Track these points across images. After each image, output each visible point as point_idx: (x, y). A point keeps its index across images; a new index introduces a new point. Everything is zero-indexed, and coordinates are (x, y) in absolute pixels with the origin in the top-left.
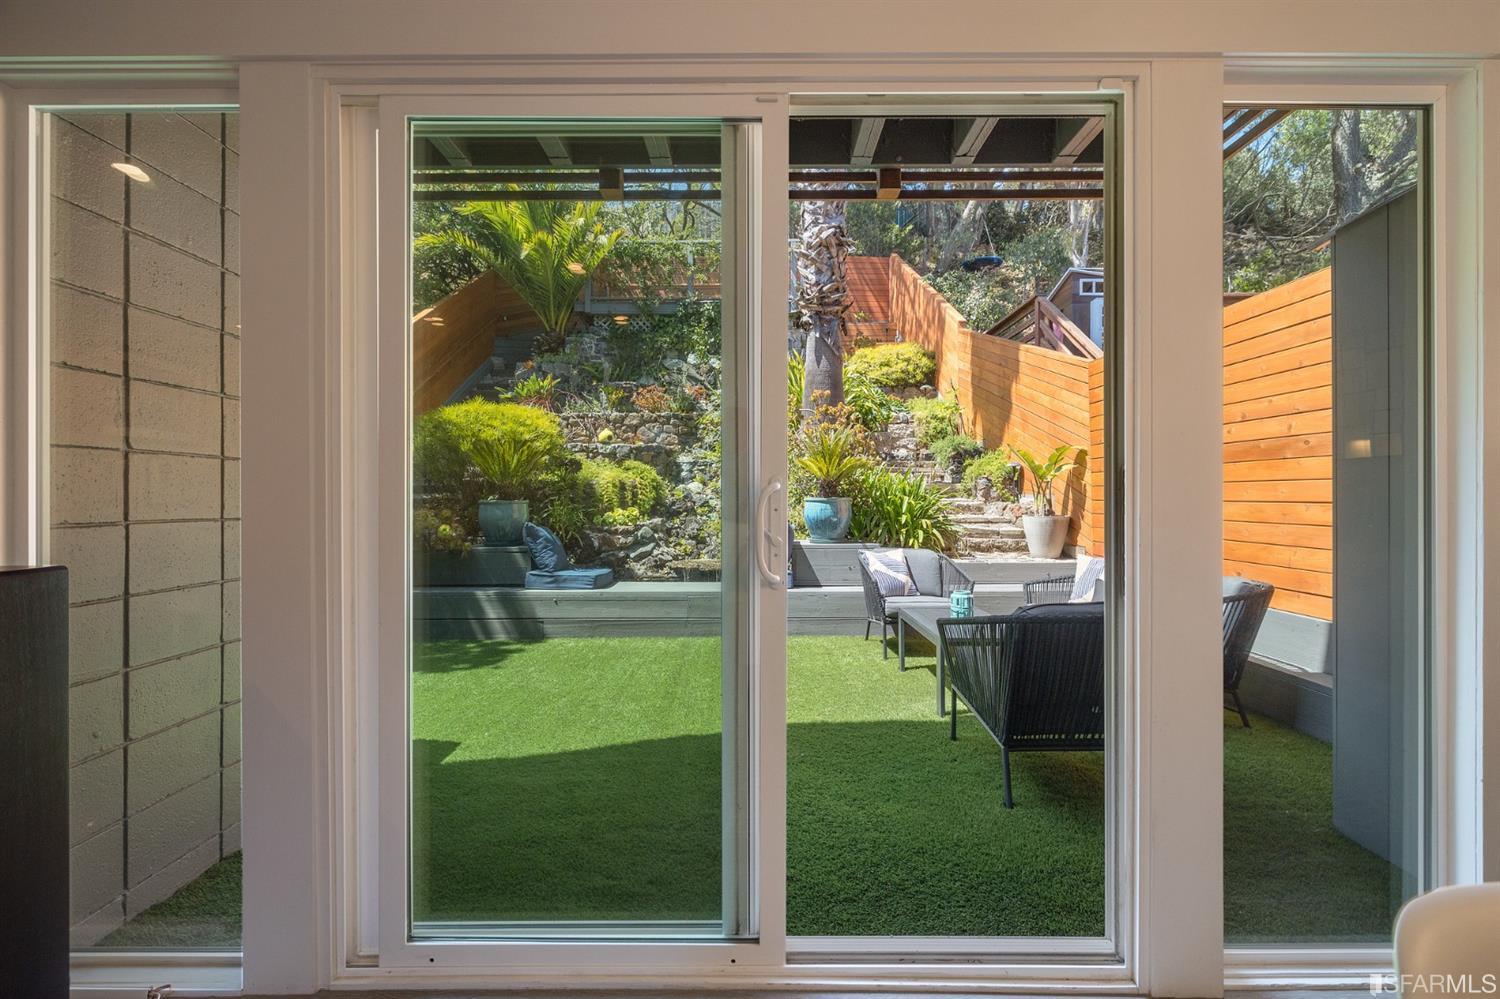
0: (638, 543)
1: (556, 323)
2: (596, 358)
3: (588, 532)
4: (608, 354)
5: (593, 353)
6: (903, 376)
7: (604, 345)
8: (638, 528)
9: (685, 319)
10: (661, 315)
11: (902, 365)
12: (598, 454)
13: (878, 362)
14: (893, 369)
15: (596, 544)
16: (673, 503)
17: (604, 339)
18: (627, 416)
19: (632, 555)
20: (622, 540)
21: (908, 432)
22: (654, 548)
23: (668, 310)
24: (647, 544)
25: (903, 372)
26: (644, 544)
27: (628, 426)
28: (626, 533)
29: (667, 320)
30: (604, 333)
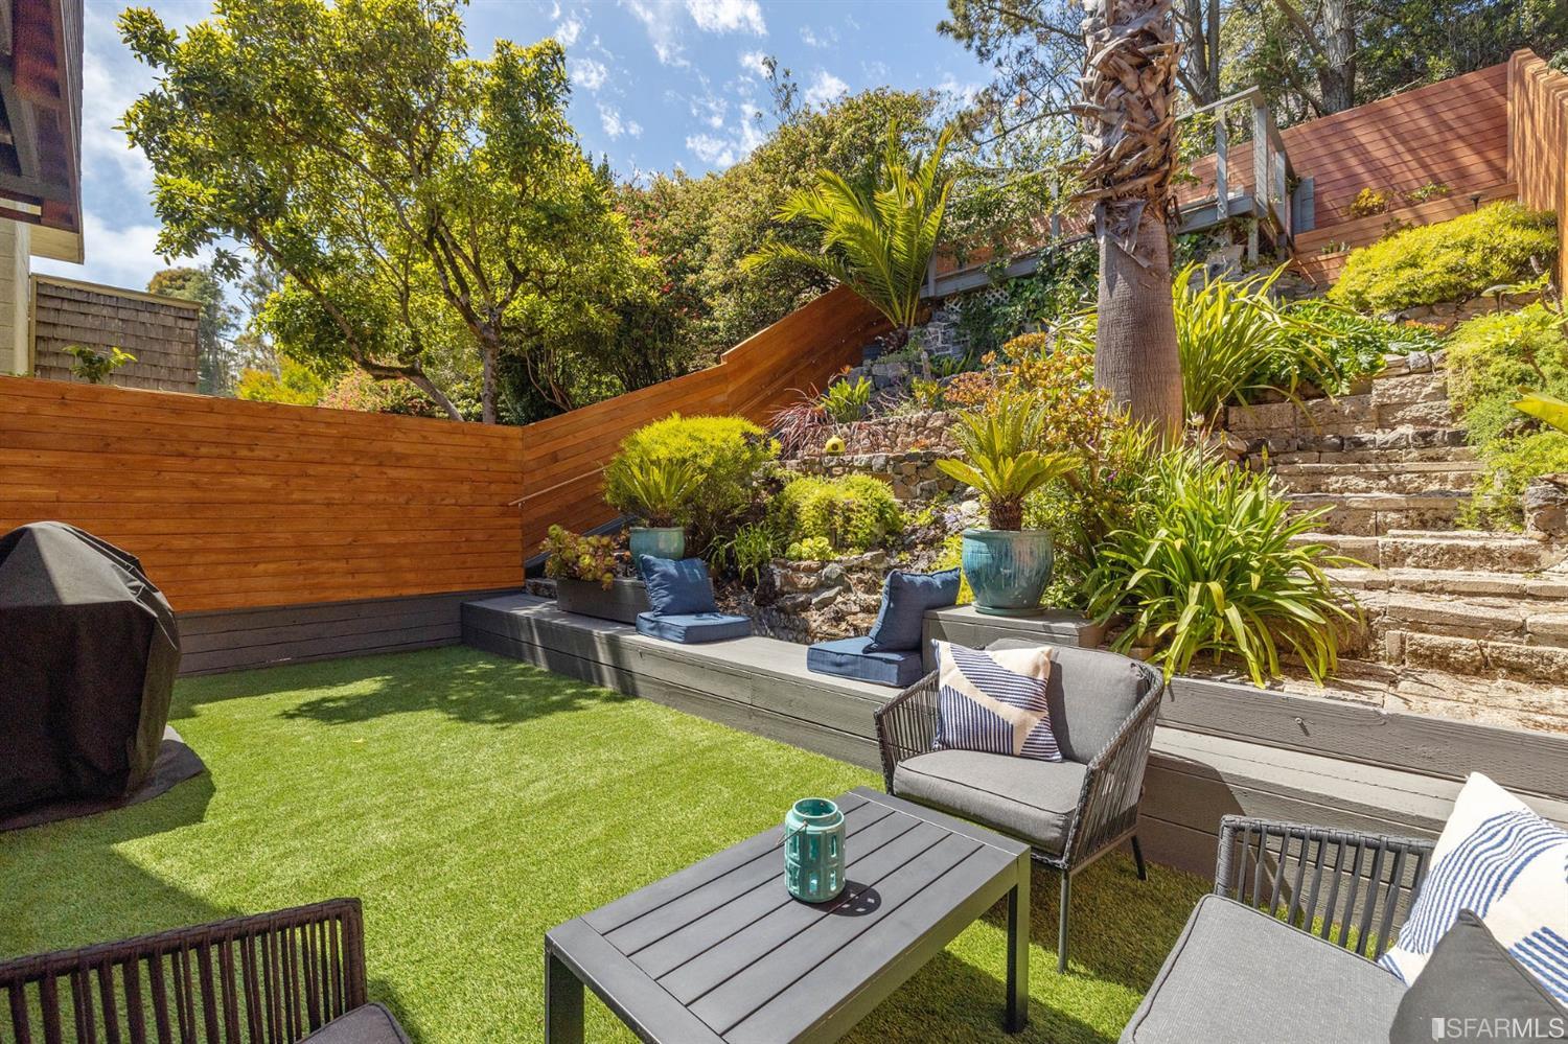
0: (824, 585)
1: (904, 318)
2: (943, 349)
3: (772, 567)
4: (958, 343)
5: (939, 344)
6: (1454, 278)
7: (952, 332)
8: (823, 564)
9: (1048, 276)
10: (1018, 278)
11: (1452, 257)
12: (854, 467)
13: (1392, 264)
14: (1427, 270)
15: (778, 583)
16: (914, 531)
17: (954, 324)
18: (930, 416)
19: (814, 601)
20: (805, 580)
21: (1428, 390)
22: (839, 593)
23: (1026, 268)
24: (833, 587)
25: (1451, 270)
26: (830, 587)
27: (932, 430)
28: (809, 571)
29: (1026, 282)
30: (954, 317)
